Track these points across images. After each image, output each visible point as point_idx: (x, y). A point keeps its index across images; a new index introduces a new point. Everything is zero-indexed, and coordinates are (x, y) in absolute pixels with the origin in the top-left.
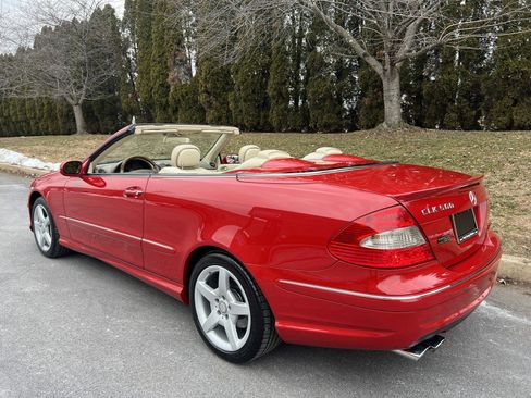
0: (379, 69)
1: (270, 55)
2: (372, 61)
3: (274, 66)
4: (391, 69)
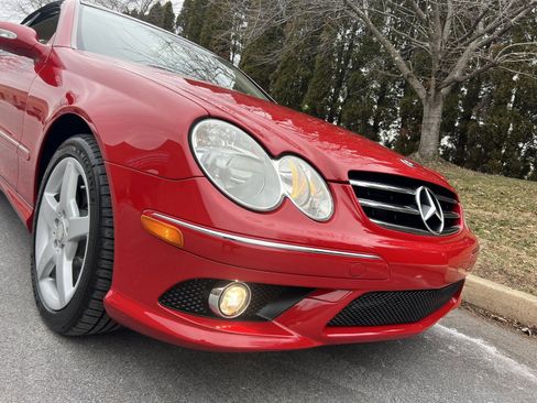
0: (422, 93)
1: (312, 68)
2: (417, 84)
3: (314, 79)
4: (436, 94)
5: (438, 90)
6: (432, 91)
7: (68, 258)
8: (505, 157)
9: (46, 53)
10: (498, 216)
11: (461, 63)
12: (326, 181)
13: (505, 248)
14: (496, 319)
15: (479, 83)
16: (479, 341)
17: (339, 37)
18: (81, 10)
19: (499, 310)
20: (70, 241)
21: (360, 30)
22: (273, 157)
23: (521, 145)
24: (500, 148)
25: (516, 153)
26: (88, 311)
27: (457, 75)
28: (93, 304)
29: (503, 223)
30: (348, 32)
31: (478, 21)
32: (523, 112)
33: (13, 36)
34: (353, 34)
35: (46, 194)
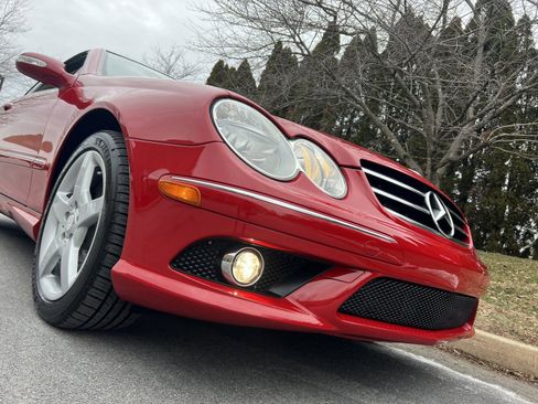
4: (432, 175)
5: (434, 169)
6: (428, 171)
7: (76, 245)
8: (504, 239)
9: (71, 82)
10: (503, 285)
11: (455, 146)
12: (339, 166)
13: (513, 313)
14: (512, 374)
15: (473, 166)
16: (497, 387)
17: (338, 123)
18: (106, 57)
19: (515, 366)
20: (80, 226)
21: (357, 118)
22: (289, 137)
23: (518, 228)
24: (498, 229)
25: (515, 237)
26: (92, 291)
27: (451, 155)
28: (98, 283)
29: (509, 291)
30: (346, 119)
31: (468, 106)
32: (517, 195)
33: (43, 64)
34: (350, 121)
35: (58, 193)
